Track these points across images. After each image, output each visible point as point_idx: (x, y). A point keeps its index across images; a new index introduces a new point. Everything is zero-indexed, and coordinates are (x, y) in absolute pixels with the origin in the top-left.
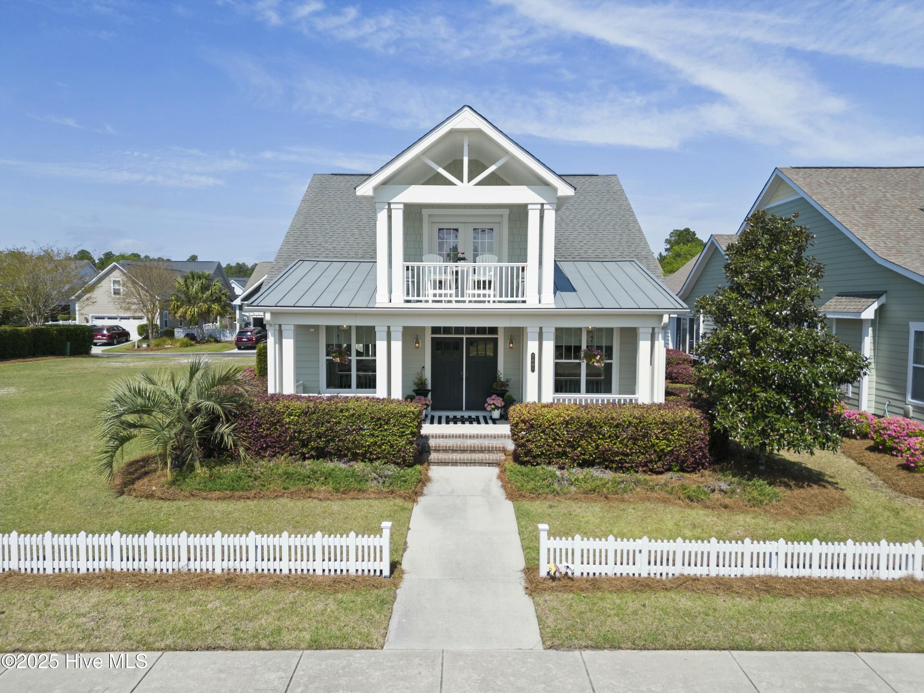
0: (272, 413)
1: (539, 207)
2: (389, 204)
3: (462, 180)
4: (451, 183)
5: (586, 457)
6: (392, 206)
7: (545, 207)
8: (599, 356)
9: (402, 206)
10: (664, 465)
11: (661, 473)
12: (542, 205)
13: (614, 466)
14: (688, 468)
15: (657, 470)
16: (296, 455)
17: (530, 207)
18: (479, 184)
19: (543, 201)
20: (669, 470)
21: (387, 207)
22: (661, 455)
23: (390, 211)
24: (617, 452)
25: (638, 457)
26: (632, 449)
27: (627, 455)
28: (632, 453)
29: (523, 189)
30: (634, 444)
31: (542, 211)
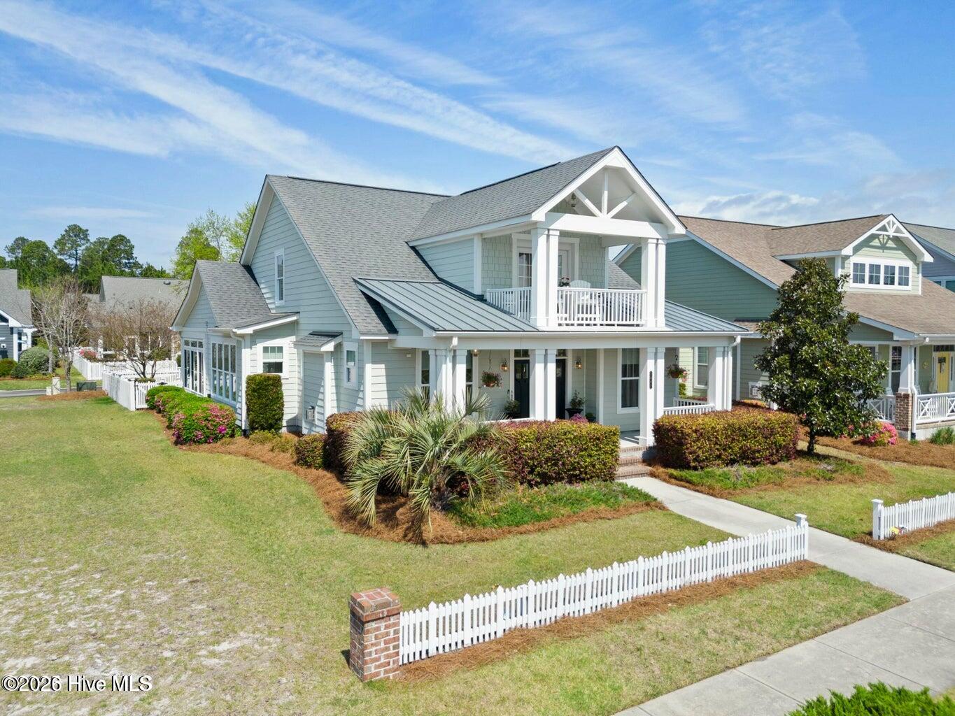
1: (655, 241)
2: (549, 230)
3: (609, 211)
4: (592, 214)
5: (733, 457)
6: (551, 232)
7: (660, 242)
9: (558, 233)
12: (658, 239)
17: (648, 240)
18: (614, 217)
19: (659, 237)
20: (781, 460)
21: (547, 232)
22: (778, 449)
23: (548, 236)
24: (754, 450)
30: (765, 442)
31: (657, 245)
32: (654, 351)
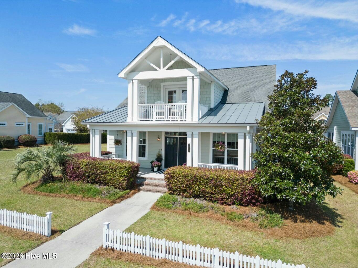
0: (77, 164)
1: (192, 77)
2: (133, 80)
3: (160, 68)
4: (156, 70)
5: (195, 193)
6: (134, 81)
7: (194, 77)
8: (220, 146)
9: (137, 81)
10: (231, 201)
11: (230, 205)
12: (193, 76)
13: (208, 199)
14: (244, 204)
15: (228, 203)
16: (85, 181)
17: (188, 78)
18: (168, 69)
19: (193, 75)
20: (234, 204)
21: (132, 81)
22: (229, 196)
23: (133, 83)
24: (208, 192)
25: (218, 196)
26: (215, 191)
27: (213, 194)
28: (215, 193)
29: (185, 70)
30: (216, 189)
31: (193, 79)
32: (191, 133)
